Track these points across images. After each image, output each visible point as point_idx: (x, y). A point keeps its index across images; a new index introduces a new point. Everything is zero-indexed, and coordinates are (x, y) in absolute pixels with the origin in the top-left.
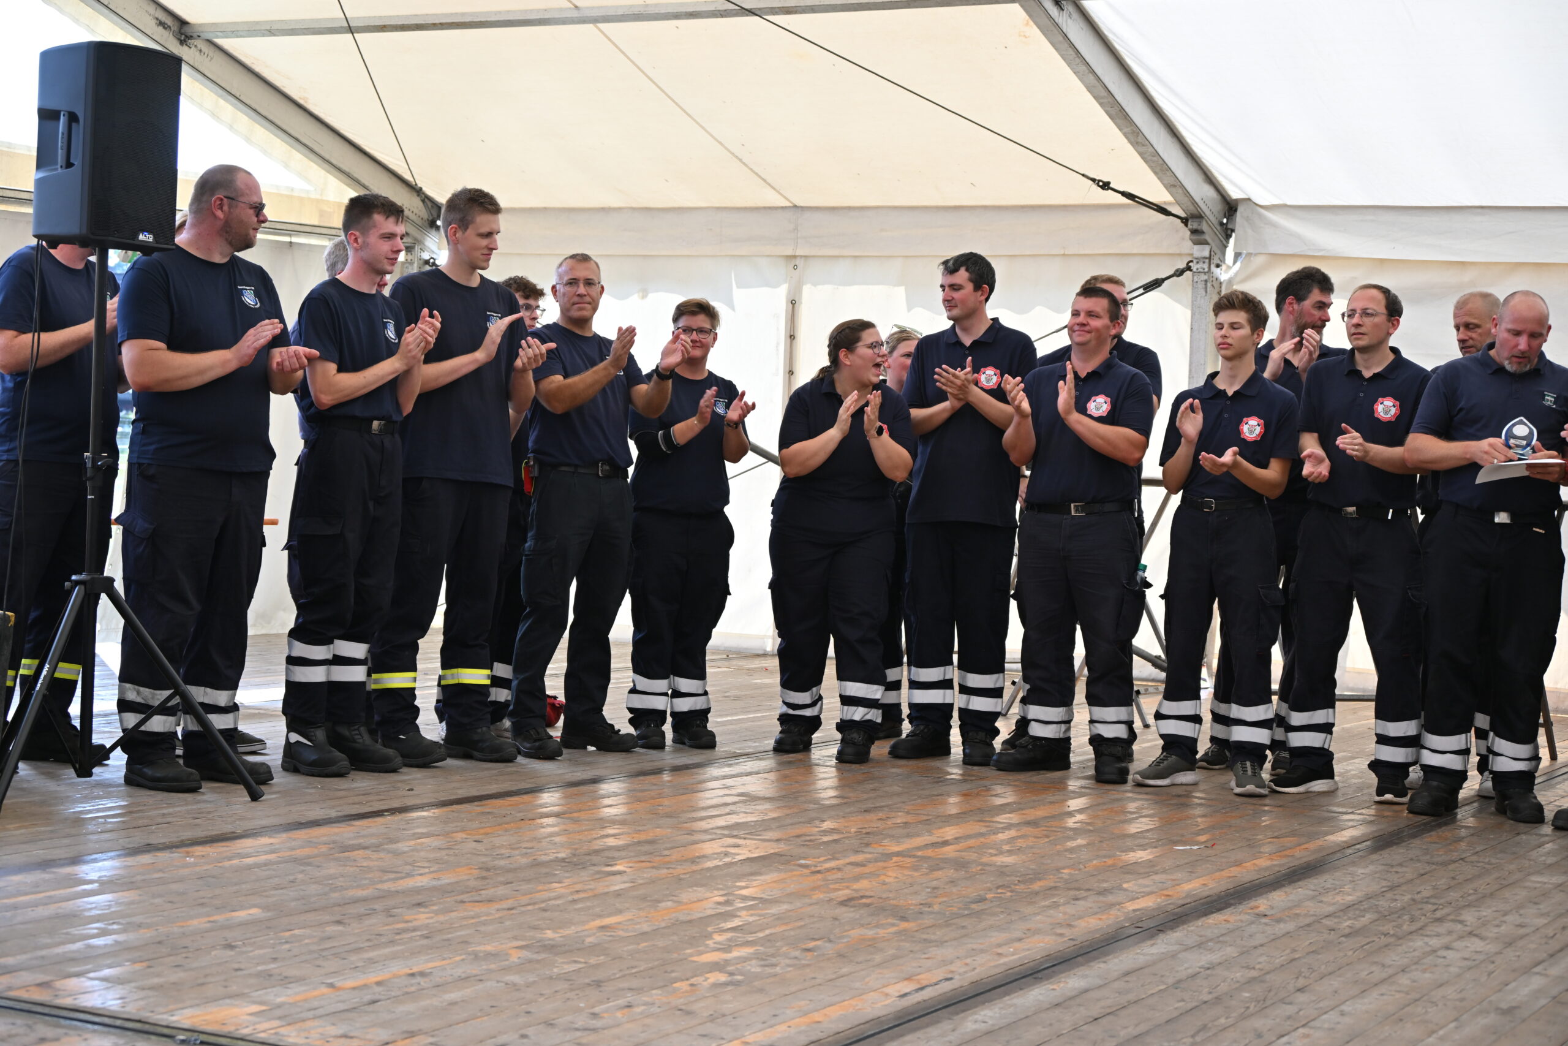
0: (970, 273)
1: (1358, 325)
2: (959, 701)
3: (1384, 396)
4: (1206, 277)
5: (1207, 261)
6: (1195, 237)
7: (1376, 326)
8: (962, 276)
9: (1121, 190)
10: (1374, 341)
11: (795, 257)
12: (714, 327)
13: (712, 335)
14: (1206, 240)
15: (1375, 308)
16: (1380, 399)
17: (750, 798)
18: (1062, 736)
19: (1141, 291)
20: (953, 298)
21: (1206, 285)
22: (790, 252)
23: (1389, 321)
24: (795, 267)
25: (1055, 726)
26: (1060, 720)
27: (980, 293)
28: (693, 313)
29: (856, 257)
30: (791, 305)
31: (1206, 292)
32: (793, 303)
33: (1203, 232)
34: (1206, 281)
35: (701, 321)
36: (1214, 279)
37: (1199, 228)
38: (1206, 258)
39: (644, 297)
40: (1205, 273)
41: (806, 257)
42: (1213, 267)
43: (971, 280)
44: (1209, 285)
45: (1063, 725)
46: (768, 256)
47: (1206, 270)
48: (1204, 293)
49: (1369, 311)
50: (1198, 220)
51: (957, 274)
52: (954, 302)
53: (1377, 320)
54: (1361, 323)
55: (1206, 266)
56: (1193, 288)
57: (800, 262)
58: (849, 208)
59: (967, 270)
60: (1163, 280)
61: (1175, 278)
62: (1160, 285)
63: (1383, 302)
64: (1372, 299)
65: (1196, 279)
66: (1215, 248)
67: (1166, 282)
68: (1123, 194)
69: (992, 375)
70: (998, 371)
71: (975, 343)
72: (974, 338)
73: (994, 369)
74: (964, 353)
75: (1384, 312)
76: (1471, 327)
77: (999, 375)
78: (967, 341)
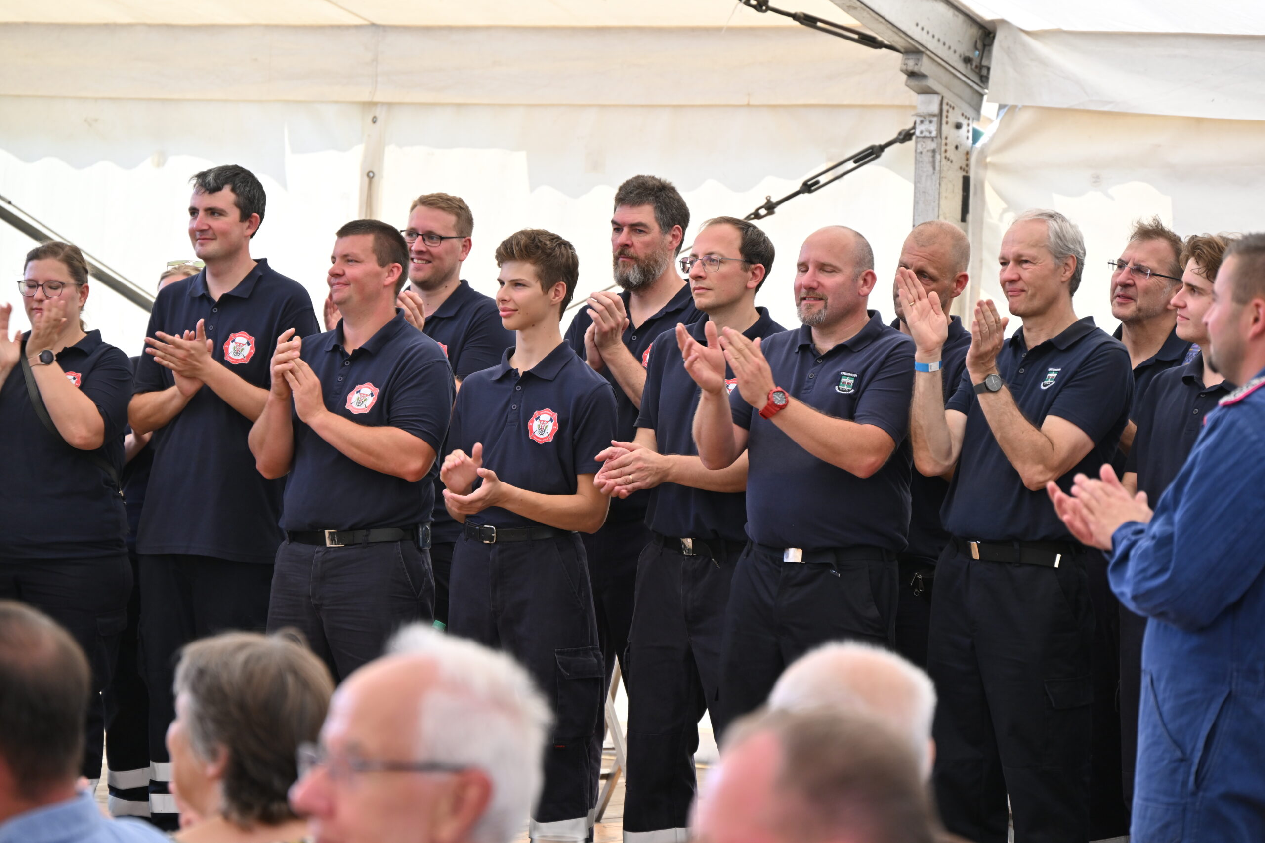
0: (237, 194)
1: (698, 277)
4: (932, 145)
5: (935, 119)
6: (914, 83)
7: (724, 277)
8: (226, 198)
9: (792, 11)
10: (723, 298)
11: (372, 104)
14: (929, 88)
15: (723, 252)
19: (851, 165)
20: (210, 227)
21: (934, 157)
22: (366, 98)
23: (748, 270)
24: (374, 120)
27: (247, 224)
29: (459, 105)
30: (366, 179)
31: (934, 168)
32: (370, 176)
33: (923, 76)
34: (934, 151)
36: (951, 148)
37: (916, 69)
38: (934, 115)
39: (160, 164)
40: (933, 139)
41: (390, 105)
42: (947, 130)
43: (237, 205)
44: (938, 157)
46: (336, 102)
47: (934, 134)
48: (931, 169)
49: (713, 257)
50: (913, 56)
51: (219, 194)
52: (210, 232)
53: (724, 268)
54: (702, 274)
55: (933, 128)
56: (917, 162)
57: (381, 113)
59: (233, 190)
60: (882, 148)
61: (897, 146)
62: (878, 156)
63: (738, 243)
64: (720, 239)
65: (920, 148)
66: (949, 97)
67: (887, 150)
68: (794, 17)
69: (243, 345)
70: (253, 339)
71: (225, 298)
72: (227, 289)
73: (248, 336)
74: (212, 312)
75: (738, 256)
76: (925, 276)
77: (253, 345)
78: (216, 294)
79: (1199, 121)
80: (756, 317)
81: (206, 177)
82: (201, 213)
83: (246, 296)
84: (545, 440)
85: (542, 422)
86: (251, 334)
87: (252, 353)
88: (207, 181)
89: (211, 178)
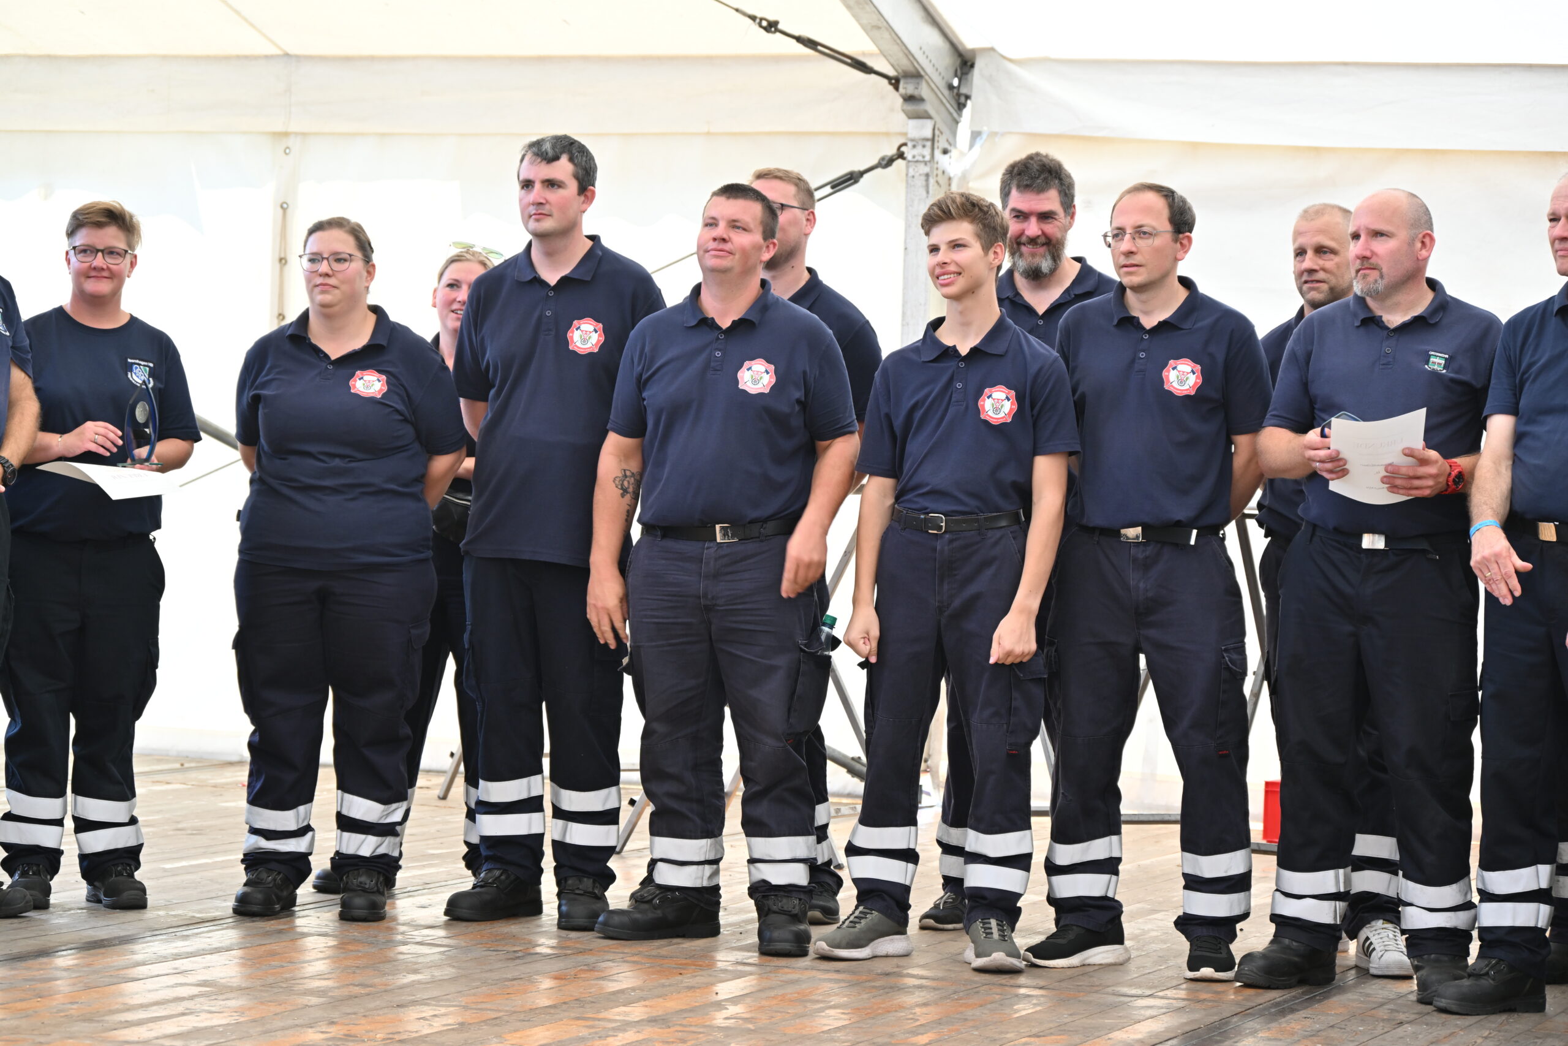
0: (575, 165)
1: (1129, 254)
2: (551, 829)
3: (1177, 357)
4: (926, 169)
5: (929, 144)
6: (910, 107)
7: (1157, 251)
9: (797, 34)
10: (1155, 275)
11: (286, 134)
12: (131, 246)
13: (128, 258)
14: (926, 112)
15: (1154, 223)
16: (1171, 362)
17: (215, 989)
18: (705, 884)
19: (828, 190)
20: (547, 202)
21: (927, 180)
22: (279, 128)
23: (1176, 240)
24: (287, 151)
25: (694, 867)
26: (702, 859)
27: (582, 198)
28: (99, 225)
29: (383, 135)
30: (280, 211)
31: (928, 192)
32: (284, 208)
33: (921, 100)
34: (927, 175)
35: (111, 236)
36: (940, 172)
37: (916, 93)
38: (927, 140)
40: (926, 163)
41: (304, 135)
42: (938, 154)
43: (576, 176)
44: (932, 181)
45: (707, 867)
46: (244, 133)
47: (928, 158)
48: (924, 193)
50: (914, 80)
51: (556, 164)
52: (547, 207)
53: (1157, 242)
54: (1134, 249)
55: (927, 152)
56: (908, 185)
57: (294, 143)
58: (372, 59)
59: (571, 160)
60: (862, 174)
61: (879, 170)
62: (856, 182)
63: (1165, 213)
64: (1147, 210)
65: (911, 172)
66: (940, 125)
67: (866, 176)
68: (799, 39)
69: (590, 332)
70: (601, 325)
71: (564, 281)
72: (566, 271)
73: (594, 323)
74: (548, 295)
75: (1167, 227)
76: (1325, 252)
77: (601, 332)
78: (552, 277)
79: (1195, 146)
80: (1182, 294)
81: (542, 146)
82: (538, 186)
83: (588, 279)
84: (1002, 421)
85: (996, 401)
86: (597, 320)
87: (601, 341)
88: (544, 150)
89: (547, 147)
